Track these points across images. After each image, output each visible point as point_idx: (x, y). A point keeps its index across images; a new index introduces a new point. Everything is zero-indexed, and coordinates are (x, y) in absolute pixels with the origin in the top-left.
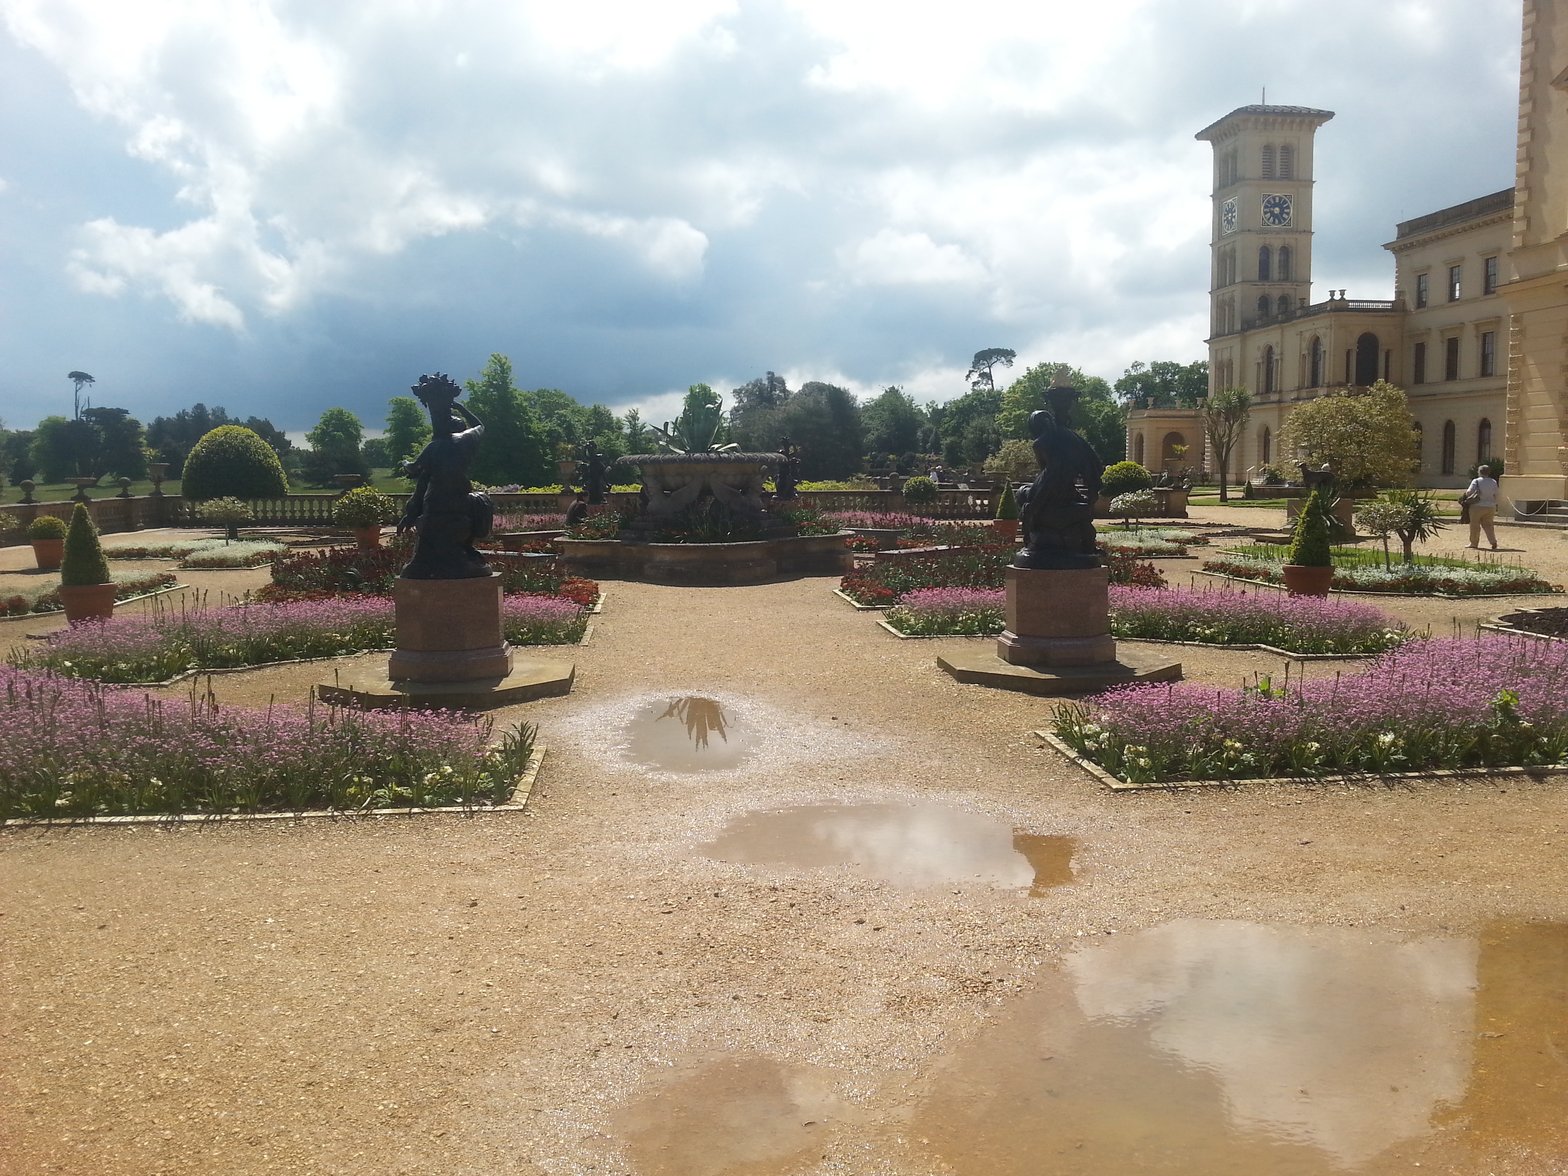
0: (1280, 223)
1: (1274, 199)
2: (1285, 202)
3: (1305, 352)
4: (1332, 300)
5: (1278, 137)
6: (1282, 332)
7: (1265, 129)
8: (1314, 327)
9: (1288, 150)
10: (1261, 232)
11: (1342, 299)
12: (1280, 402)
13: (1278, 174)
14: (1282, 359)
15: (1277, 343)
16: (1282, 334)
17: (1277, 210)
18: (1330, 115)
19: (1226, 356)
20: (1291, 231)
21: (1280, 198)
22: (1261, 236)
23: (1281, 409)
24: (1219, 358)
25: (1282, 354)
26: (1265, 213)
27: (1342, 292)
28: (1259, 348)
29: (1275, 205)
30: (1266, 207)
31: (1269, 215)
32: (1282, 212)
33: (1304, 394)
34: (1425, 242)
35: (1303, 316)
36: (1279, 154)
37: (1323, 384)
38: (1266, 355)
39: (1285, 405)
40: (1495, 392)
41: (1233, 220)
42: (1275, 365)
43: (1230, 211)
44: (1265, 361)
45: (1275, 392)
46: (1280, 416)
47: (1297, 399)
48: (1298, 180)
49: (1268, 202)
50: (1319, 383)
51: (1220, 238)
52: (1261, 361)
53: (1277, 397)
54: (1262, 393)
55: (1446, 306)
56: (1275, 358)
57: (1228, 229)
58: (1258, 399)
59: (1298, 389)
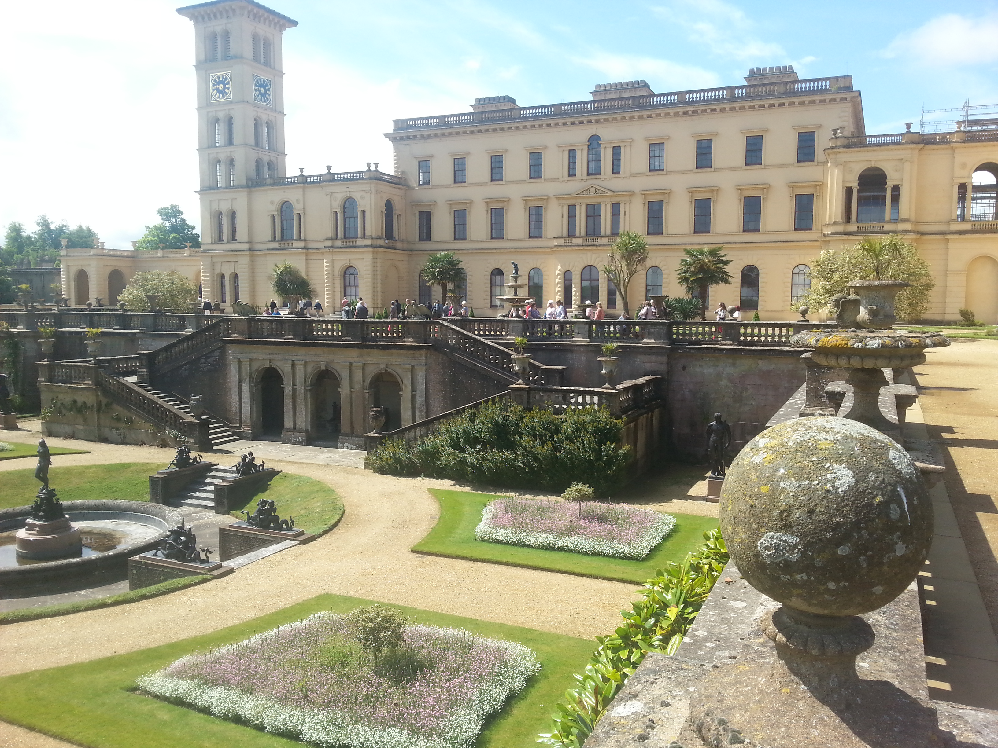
0: (265, 101)
1: (260, 79)
2: (267, 85)
3: (338, 210)
4: (369, 170)
5: (263, 29)
6: (304, 191)
7: (254, 20)
8: (348, 190)
9: (267, 44)
10: (255, 106)
11: (377, 171)
12: (305, 248)
13: (262, 60)
14: (304, 214)
15: (297, 201)
16: (304, 194)
17: (262, 90)
18: (294, 23)
19: (225, 207)
20: (271, 110)
21: (264, 81)
22: (256, 109)
23: (307, 255)
24: (215, 207)
25: (304, 209)
26: (256, 90)
27: (376, 165)
28: (272, 203)
29: (261, 86)
30: (256, 86)
31: (258, 93)
32: (266, 93)
33: (338, 243)
34: (429, 136)
35: (333, 180)
36: (262, 43)
37: (364, 236)
38: (279, 209)
39: (315, 251)
40: (509, 250)
41: (227, 90)
42: (295, 218)
43: (222, 82)
44: (280, 214)
45: (297, 240)
46: (307, 260)
47: (332, 247)
48: (274, 69)
49: (257, 81)
50: (352, 235)
51: (209, 105)
52: (275, 213)
53: (301, 244)
54: (278, 241)
55: (452, 186)
56: (295, 212)
57: (219, 97)
58: (276, 245)
59: (331, 239)
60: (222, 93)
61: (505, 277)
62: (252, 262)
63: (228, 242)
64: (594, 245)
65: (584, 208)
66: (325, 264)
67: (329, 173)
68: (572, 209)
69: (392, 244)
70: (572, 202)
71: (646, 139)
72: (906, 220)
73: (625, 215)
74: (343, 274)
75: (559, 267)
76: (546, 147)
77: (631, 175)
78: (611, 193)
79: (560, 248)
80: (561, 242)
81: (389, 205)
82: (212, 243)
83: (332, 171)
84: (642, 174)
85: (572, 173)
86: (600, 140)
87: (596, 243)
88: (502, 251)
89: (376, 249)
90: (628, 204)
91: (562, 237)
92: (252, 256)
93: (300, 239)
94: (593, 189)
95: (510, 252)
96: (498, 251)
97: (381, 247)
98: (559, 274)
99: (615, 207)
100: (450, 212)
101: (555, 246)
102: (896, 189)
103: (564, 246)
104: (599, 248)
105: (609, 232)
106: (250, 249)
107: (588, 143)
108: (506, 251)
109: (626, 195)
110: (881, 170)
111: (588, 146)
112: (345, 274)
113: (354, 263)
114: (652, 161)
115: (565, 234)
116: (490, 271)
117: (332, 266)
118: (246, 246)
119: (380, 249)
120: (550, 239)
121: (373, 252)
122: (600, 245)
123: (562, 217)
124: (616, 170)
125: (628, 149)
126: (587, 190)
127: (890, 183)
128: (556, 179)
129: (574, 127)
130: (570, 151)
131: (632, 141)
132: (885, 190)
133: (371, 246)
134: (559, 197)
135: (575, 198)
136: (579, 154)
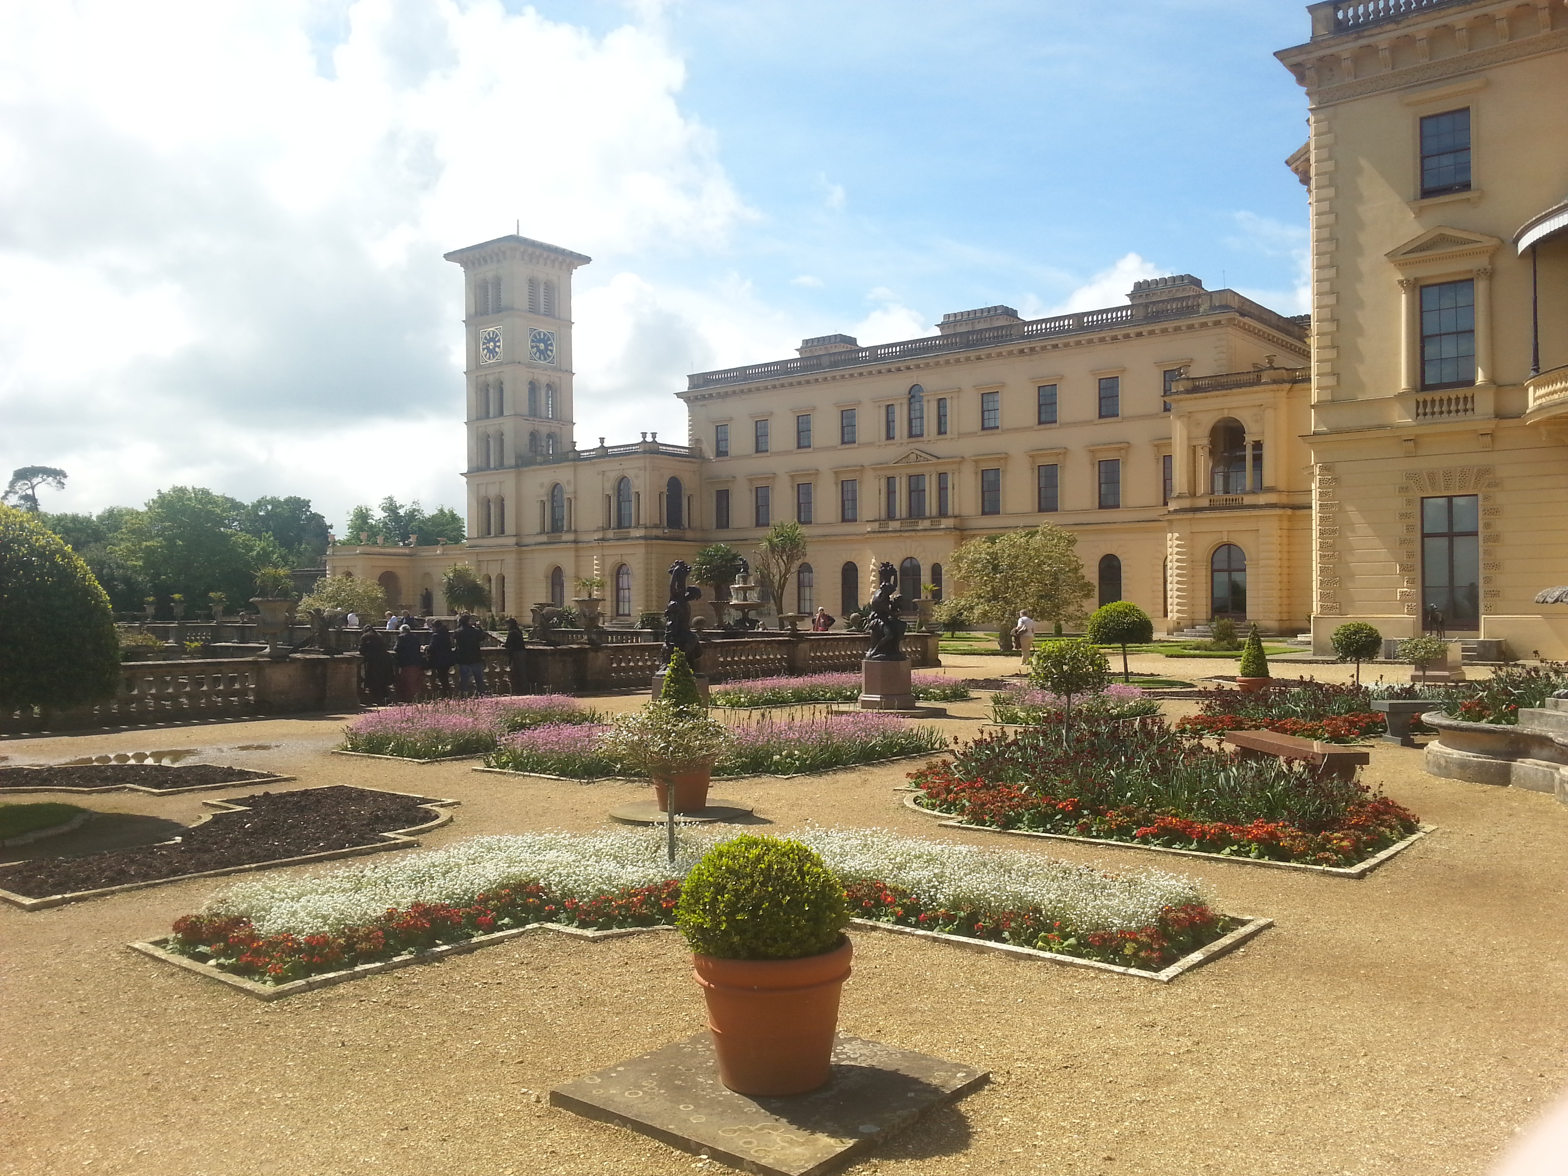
0: (545, 359)
1: (539, 334)
2: (549, 339)
3: (610, 493)
4: (645, 442)
5: (542, 273)
6: (575, 470)
7: (530, 261)
8: (621, 467)
9: (549, 288)
10: (529, 366)
11: (654, 442)
12: (576, 542)
13: (542, 310)
14: (575, 498)
15: (569, 483)
16: (575, 473)
17: (542, 346)
18: (587, 260)
19: (492, 492)
20: (554, 369)
21: (545, 335)
22: (530, 370)
23: (577, 550)
24: (482, 492)
25: (575, 492)
26: (532, 347)
27: (654, 435)
28: (543, 485)
29: (540, 341)
30: (533, 341)
31: (535, 349)
32: (546, 349)
33: (610, 534)
35: (607, 455)
36: (542, 290)
37: (638, 526)
38: (550, 493)
39: (585, 545)
40: (821, 539)
41: (497, 349)
42: (566, 504)
43: (492, 340)
44: (550, 499)
45: (567, 531)
46: (577, 556)
47: (603, 539)
48: (559, 319)
49: (535, 336)
50: (627, 525)
51: (478, 367)
52: (545, 499)
53: (570, 537)
54: (548, 533)
55: (753, 456)
56: (566, 496)
57: (489, 358)
58: (544, 538)
59: (604, 529)
60: (492, 352)
61: (815, 574)
62: (520, 561)
63: (496, 536)
64: (914, 530)
65: (904, 481)
66: (595, 562)
67: (602, 447)
68: (890, 481)
69: (676, 532)
70: (891, 473)
71: (976, 387)
72: (1271, 490)
73: (953, 488)
74: (615, 574)
75: (873, 561)
76: (859, 403)
77: (961, 435)
78: (935, 460)
79: (873, 535)
80: (876, 526)
81: (674, 485)
82: (478, 538)
83: (606, 445)
84: (973, 434)
85: (889, 437)
86: (922, 391)
87: (918, 528)
88: (810, 540)
89: (649, 542)
90: (956, 474)
91: (877, 520)
92: (519, 553)
93: (569, 530)
94: (913, 456)
95: (822, 541)
97: (657, 538)
99: (942, 477)
100: (751, 490)
101: (869, 532)
102: (1258, 445)
103: (880, 532)
104: (919, 534)
105: (935, 511)
106: (517, 544)
107: (908, 395)
108: (814, 539)
109: (954, 463)
110: (1238, 421)
111: (910, 400)
112: (618, 573)
113: (627, 560)
114: (986, 416)
115: (883, 515)
117: (603, 564)
118: (513, 541)
119: (654, 542)
120: (863, 523)
121: (647, 545)
122: (923, 530)
123: (880, 493)
124: (941, 431)
125: (955, 401)
126: (907, 457)
127: (1249, 439)
128: (870, 444)
129: (891, 376)
130: (888, 406)
131: (959, 390)
132: (1244, 448)
133: (645, 538)
134: (877, 467)
135: (894, 468)
136: (897, 409)
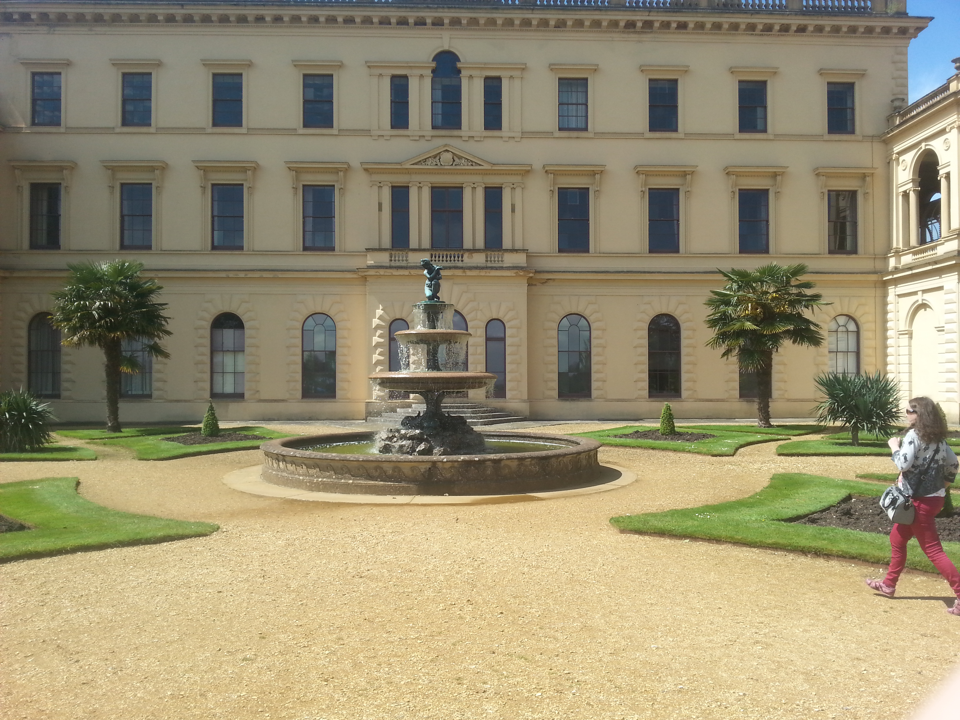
34: (62, 19)
40: (257, 275)
55: (118, 130)
61: (247, 332)
64: (456, 268)
65: (426, 194)
68: (399, 193)
70: (400, 180)
71: (552, 68)
73: (513, 210)
75: (379, 312)
76: (341, 66)
77: (526, 135)
78: (486, 166)
79: (382, 272)
80: (384, 258)
84: (546, 135)
85: (399, 122)
86: (459, 60)
87: (460, 264)
88: (242, 275)
90: (518, 191)
91: (380, 250)
94: (449, 156)
95: (261, 278)
96: (231, 275)
98: (378, 327)
99: (492, 195)
100: (112, 187)
101: (370, 267)
103: (391, 267)
104: (469, 273)
105: (480, 243)
107: (434, 65)
108: (250, 275)
109: (515, 173)
111: (435, 71)
114: (563, 111)
115: (387, 242)
116: (210, 317)
120: (352, 254)
122: (471, 268)
123: (380, 209)
124: (493, 123)
125: (517, 83)
126: (435, 157)
128: (366, 132)
129: (404, 32)
130: (394, 77)
131: (524, 69)
134: (373, 168)
135: (408, 172)
136: (413, 86)
